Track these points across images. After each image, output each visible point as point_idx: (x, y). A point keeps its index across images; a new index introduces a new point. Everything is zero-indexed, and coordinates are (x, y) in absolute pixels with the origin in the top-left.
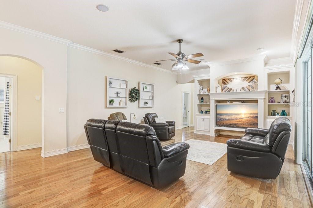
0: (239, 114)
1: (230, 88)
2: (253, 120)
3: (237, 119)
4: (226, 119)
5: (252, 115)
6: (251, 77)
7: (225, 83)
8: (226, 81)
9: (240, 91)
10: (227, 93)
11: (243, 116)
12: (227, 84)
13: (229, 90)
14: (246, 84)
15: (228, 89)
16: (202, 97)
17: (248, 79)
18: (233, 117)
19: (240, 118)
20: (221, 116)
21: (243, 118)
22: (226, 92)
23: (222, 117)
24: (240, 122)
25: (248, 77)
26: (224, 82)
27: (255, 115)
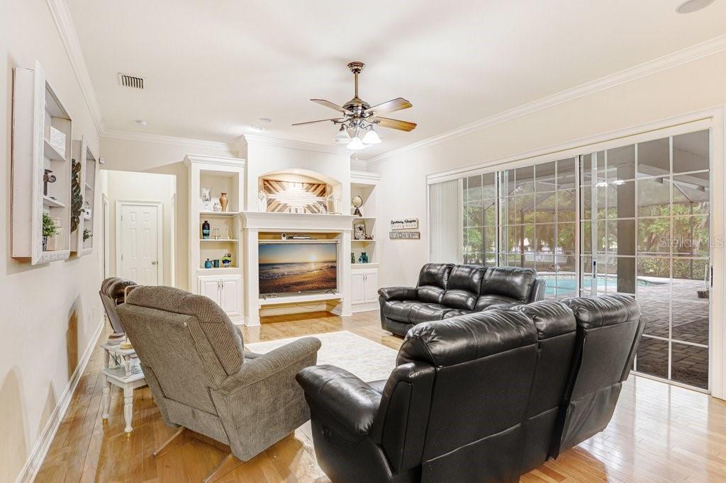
0: (306, 263)
1: (283, 202)
2: (328, 272)
3: (303, 273)
4: (283, 275)
5: (326, 265)
6: (319, 185)
7: (270, 189)
8: (271, 185)
9: (303, 213)
10: (276, 215)
11: (313, 267)
12: (273, 193)
13: (280, 207)
14: (313, 198)
15: (279, 204)
16: (206, 222)
17: (315, 189)
18: (296, 269)
19: (308, 271)
20: (273, 268)
21: (313, 271)
22: (276, 212)
23: (276, 271)
24: (308, 279)
25: (314, 185)
26: (268, 187)
27: (330, 265)
